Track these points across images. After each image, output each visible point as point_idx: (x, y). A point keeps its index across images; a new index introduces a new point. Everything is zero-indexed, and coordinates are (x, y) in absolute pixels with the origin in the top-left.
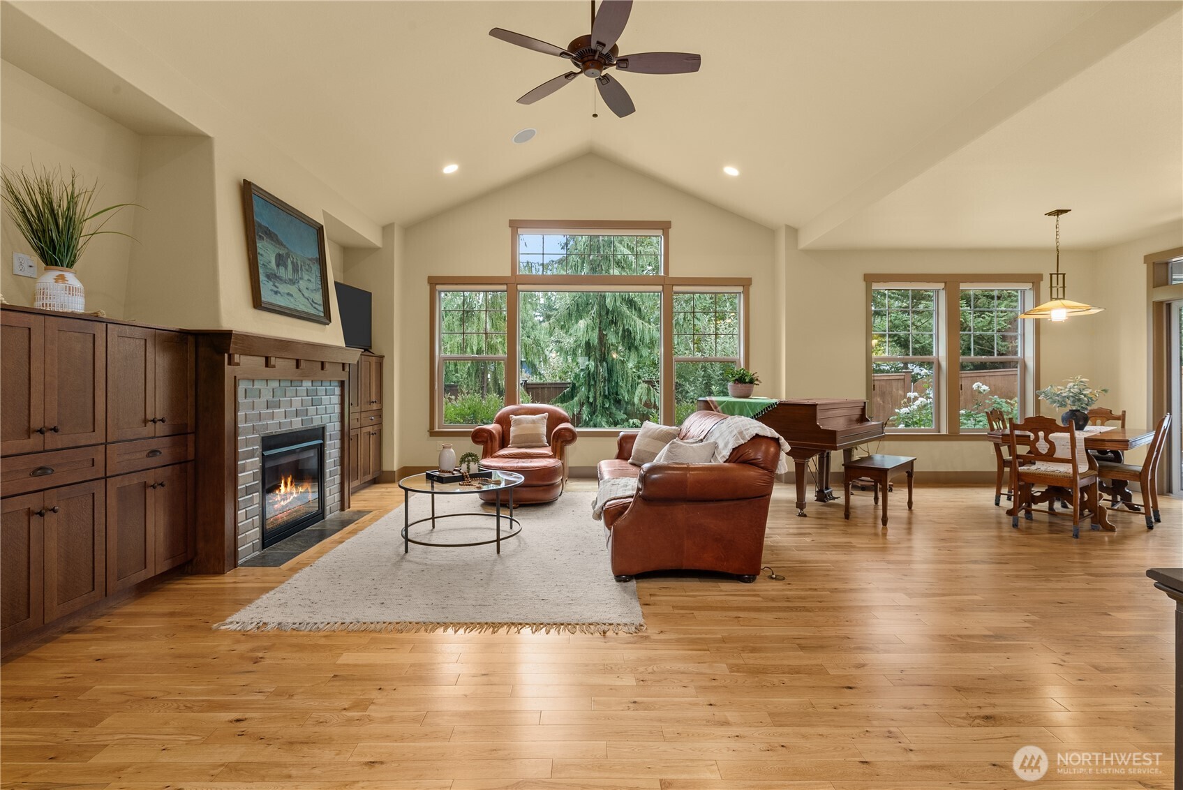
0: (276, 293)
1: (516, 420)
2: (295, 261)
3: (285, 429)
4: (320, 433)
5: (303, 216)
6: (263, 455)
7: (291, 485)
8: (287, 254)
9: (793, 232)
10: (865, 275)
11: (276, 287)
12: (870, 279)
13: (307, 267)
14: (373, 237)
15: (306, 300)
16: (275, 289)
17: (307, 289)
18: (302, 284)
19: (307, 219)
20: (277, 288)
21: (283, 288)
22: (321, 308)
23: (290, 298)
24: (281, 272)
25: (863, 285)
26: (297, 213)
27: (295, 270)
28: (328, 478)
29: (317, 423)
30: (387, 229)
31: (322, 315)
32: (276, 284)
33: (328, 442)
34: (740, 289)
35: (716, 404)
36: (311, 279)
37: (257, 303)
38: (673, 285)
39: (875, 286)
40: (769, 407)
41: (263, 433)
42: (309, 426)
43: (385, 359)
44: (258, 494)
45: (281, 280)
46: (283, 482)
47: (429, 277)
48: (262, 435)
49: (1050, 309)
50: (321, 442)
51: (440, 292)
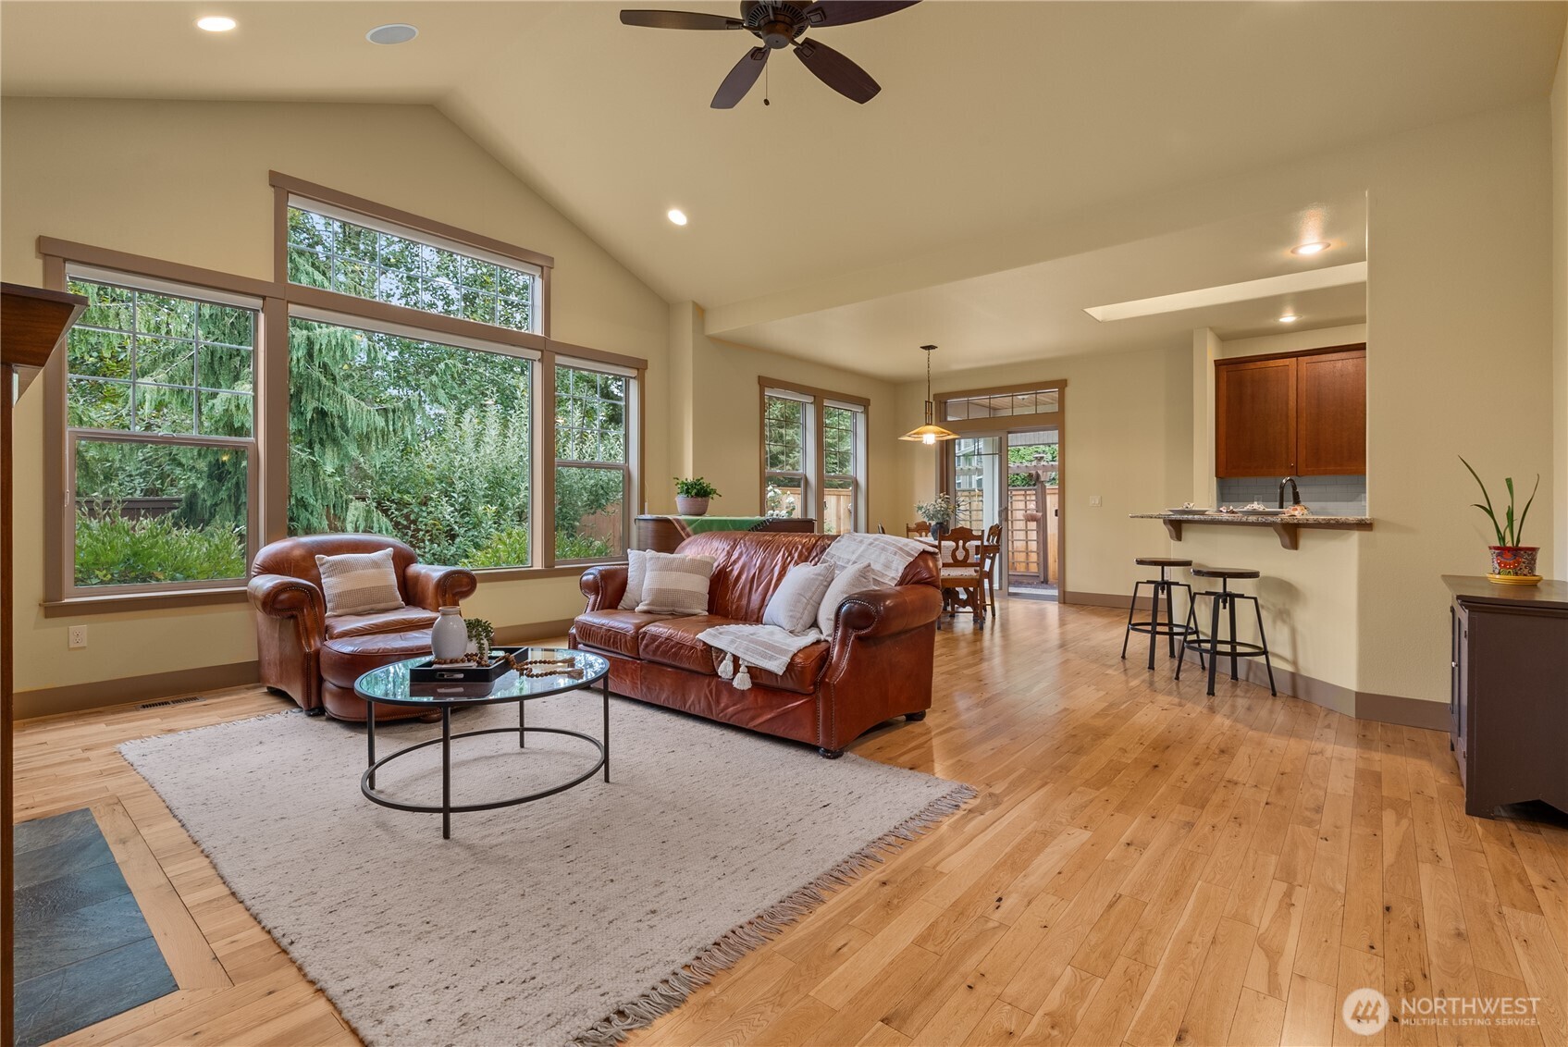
9: (700, 312)
10: (757, 378)
12: (764, 383)
25: (756, 388)
34: (633, 373)
35: (684, 523)
38: (555, 354)
39: (768, 392)
40: (759, 525)
49: (925, 433)
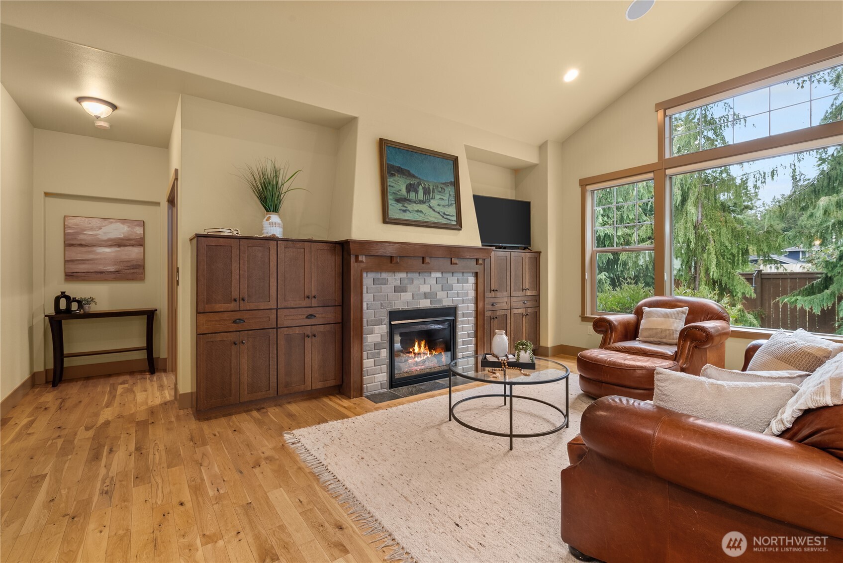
0: (405, 211)
1: (649, 312)
2: (427, 186)
3: (411, 307)
4: (452, 311)
5: (436, 153)
6: (390, 324)
7: (425, 347)
8: (418, 183)
11: (405, 207)
13: (440, 189)
14: (529, 157)
15: (437, 214)
16: (404, 209)
17: (438, 205)
18: (433, 203)
19: (439, 154)
20: (407, 207)
21: (410, 207)
22: (455, 218)
23: (419, 213)
24: (412, 195)
26: (430, 152)
27: (427, 192)
28: (460, 346)
29: (446, 303)
31: (455, 223)
32: (405, 205)
33: (460, 319)
36: (444, 198)
37: (386, 219)
41: (390, 309)
42: (438, 306)
43: (542, 254)
44: (385, 350)
45: (410, 201)
46: (416, 343)
47: (580, 180)
48: (388, 310)
50: (453, 318)
51: (593, 191)
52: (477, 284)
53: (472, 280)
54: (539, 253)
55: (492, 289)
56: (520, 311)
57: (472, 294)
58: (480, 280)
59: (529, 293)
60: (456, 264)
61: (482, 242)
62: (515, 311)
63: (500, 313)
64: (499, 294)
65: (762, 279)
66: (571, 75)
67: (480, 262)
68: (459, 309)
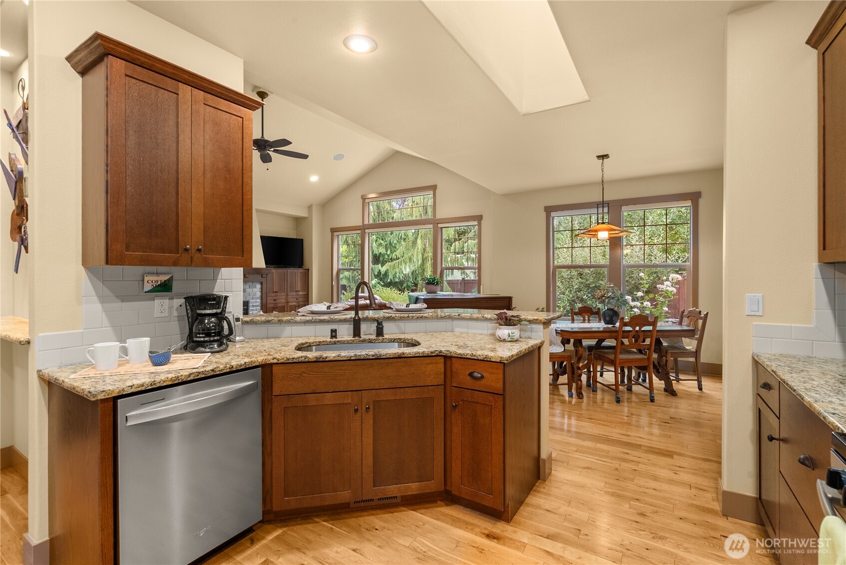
10: (545, 207)
12: (549, 210)
14: (302, 213)
30: (310, 208)
34: (476, 223)
38: (438, 224)
47: (331, 229)
50: (247, 307)
51: (338, 236)
52: (262, 288)
53: (259, 286)
54: (308, 270)
55: (274, 291)
56: (294, 304)
57: (259, 294)
58: (264, 286)
59: (300, 293)
60: (248, 277)
61: (266, 264)
62: (290, 304)
63: (280, 305)
64: (279, 294)
65: (465, 283)
66: (314, 179)
67: (264, 276)
68: (250, 302)
